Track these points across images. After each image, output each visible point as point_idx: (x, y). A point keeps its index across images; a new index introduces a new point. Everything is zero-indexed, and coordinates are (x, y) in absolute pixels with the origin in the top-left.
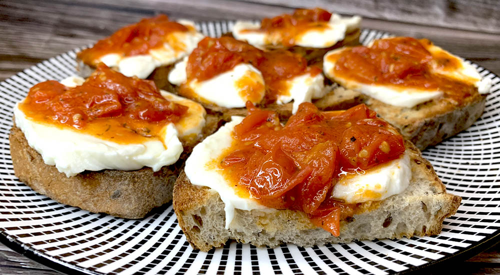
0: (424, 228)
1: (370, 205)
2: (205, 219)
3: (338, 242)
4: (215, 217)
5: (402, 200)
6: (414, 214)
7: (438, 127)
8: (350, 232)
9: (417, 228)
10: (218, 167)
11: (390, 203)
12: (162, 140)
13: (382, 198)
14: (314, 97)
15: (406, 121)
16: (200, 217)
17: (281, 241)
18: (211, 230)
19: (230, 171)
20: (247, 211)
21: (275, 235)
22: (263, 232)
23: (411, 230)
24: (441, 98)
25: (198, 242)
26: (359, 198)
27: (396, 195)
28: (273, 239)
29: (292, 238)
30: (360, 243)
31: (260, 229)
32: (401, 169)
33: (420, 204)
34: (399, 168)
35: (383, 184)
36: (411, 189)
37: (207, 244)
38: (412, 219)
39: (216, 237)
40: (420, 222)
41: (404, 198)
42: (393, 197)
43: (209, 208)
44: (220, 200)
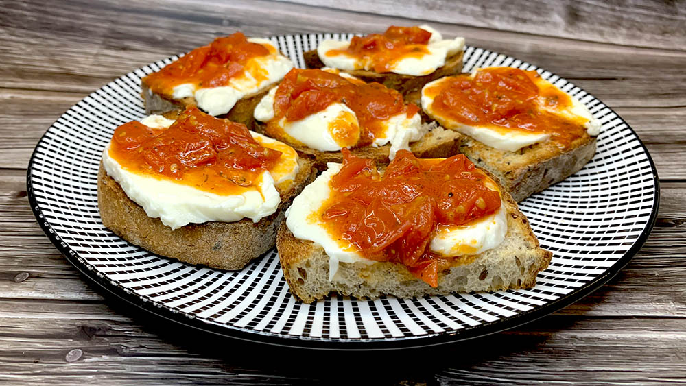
0: (520, 281)
1: (465, 259)
2: (309, 271)
3: (436, 293)
4: (319, 270)
5: (497, 254)
6: (508, 267)
7: (543, 172)
8: (448, 284)
9: (512, 281)
10: (320, 219)
11: (485, 257)
12: (259, 190)
13: (478, 253)
14: (411, 141)
15: (508, 167)
16: (304, 270)
17: (381, 293)
18: (314, 283)
19: (332, 225)
20: (350, 264)
21: (376, 287)
22: (365, 284)
23: (506, 285)
24: (548, 141)
25: (301, 294)
26: (455, 251)
27: (491, 250)
28: (374, 290)
29: (392, 289)
30: (457, 296)
31: (362, 280)
32: (496, 225)
33: (514, 259)
34: (494, 223)
35: (479, 239)
36: (506, 244)
37: (310, 296)
38: (507, 272)
39: (318, 289)
40: (515, 276)
41: (498, 252)
42: (488, 252)
43: (313, 261)
44: (324, 253)
